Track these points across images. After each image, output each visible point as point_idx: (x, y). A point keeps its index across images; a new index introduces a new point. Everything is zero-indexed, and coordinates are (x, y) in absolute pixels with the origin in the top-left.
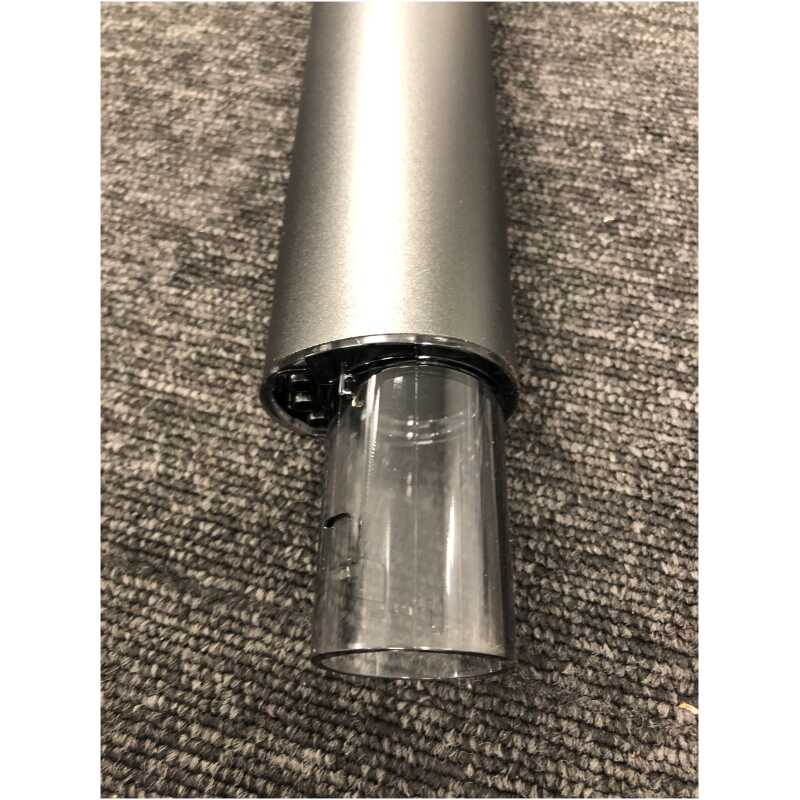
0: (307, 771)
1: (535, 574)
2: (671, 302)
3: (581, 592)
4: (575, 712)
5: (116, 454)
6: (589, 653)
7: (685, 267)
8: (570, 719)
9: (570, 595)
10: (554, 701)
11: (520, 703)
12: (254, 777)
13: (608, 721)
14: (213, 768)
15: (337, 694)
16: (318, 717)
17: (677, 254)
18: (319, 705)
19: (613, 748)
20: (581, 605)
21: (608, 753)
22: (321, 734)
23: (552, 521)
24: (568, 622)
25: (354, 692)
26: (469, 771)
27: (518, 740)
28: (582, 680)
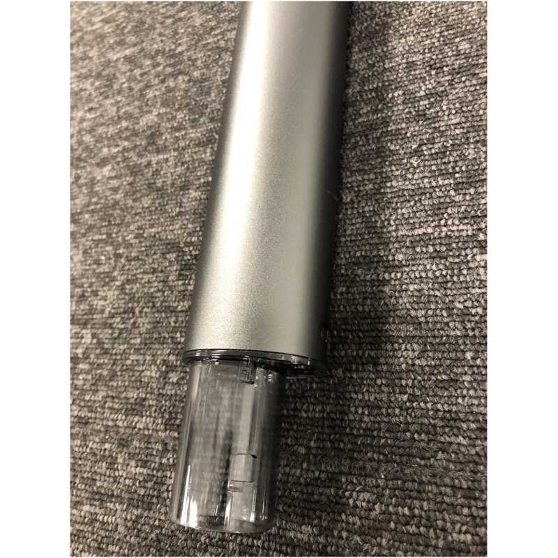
0: (305, 538)
1: (409, 400)
2: (467, 192)
3: (439, 406)
4: (447, 480)
5: (176, 384)
6: (450, 443)
7: (473, 162)
8: (446, 486)
9: (432, 409)
10: (434, 476)
11: (414, 481)
12: (281, 545)
13: (470, 483)
14: (260, 543)
15: (312, 494)
16: (305, 508)
17: (467, 154)
18: (305, 501)
19: (475, 499)
20: (441, 414)
21: (473, 502)
22: (309, 517)
23: (413, 365)
24: (434, 426)
25: (321, 490)
26: (392, 525)
27: (417, 503)
28: (449, 461)
